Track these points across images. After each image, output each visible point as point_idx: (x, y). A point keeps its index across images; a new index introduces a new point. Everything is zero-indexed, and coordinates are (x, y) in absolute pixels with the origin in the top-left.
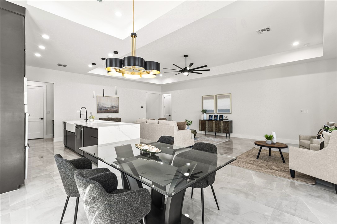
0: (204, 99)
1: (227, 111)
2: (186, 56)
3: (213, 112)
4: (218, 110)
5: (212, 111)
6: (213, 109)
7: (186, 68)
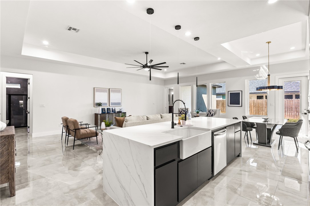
0: (96, 91)
1: (119, 104)
2: (147, 53)
3: (107, 105)
4: (111, 103)
5: (105, 104)
6: (106, 102)
7: (147, 64)
